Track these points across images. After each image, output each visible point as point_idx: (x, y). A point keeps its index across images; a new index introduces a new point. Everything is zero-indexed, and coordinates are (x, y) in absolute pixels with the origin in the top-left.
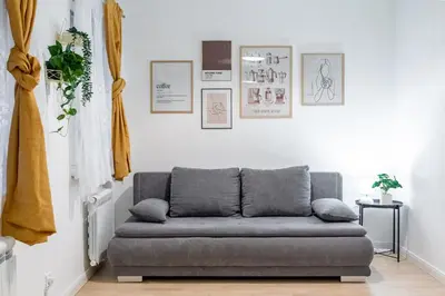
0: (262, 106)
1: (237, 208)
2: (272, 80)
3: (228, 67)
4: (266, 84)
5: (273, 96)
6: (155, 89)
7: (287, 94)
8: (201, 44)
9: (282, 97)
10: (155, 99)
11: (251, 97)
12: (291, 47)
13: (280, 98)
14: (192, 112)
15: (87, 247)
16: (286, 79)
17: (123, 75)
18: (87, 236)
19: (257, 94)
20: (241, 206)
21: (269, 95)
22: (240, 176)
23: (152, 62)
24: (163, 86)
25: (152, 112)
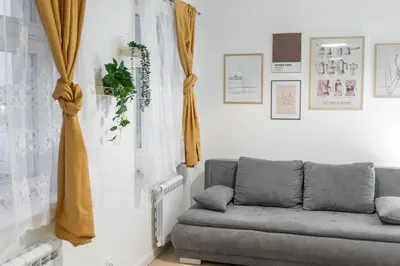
0: (331, 97)
1: (298, 200)
2: (343, 71)
3: (298, 59)
4: (337, 76)
5: (343, 88)
6: (227, 80)
7: (358, 86)
8: (271, 37)
9: (352, 89)
10: (227, 91)
11: (320, 88)
12: (363, 38)
13: (350, 90)
14: (261, 103)
15: (154, 229)
16: (358, 71)
17: (195, 70)
18: (154, 220)
19: (327, 86)
20: (302, 198)
21: (339, 87)
22: (302, 169)
23: (225, 56)
24: (236, 77)
25: (225, 103)
